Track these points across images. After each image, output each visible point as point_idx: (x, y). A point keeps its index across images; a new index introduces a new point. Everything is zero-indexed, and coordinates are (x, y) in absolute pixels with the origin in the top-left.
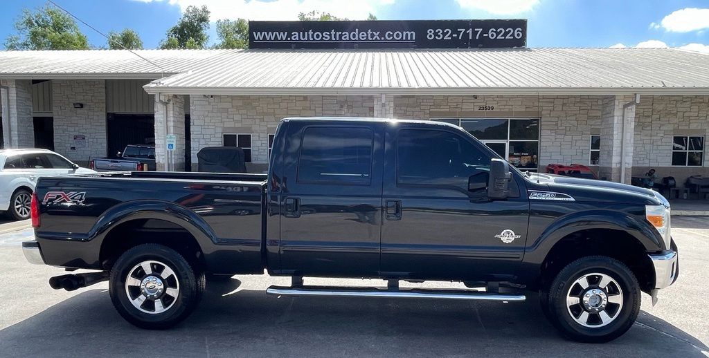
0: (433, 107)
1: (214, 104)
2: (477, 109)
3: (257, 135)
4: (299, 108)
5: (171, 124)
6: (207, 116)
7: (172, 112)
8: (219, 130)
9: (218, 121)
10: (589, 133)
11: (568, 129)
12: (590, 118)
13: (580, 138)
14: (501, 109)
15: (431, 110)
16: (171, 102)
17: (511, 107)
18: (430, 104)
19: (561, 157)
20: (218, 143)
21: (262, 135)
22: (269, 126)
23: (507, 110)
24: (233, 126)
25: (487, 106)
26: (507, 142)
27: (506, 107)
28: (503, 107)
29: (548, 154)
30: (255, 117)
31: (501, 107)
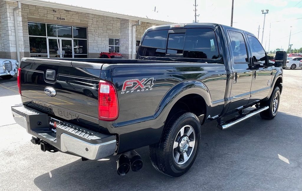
0: (29, 14)
2: (56, 19)
10: (108, 37)
11: (99, 34)
12: (108, 29)
13: (104, 39)
14: (68, 20)
15: (28, 16)
17: (73, 20)
18: (27, 12)
19: (97, 49)
23: (71, 21)
25: (61, 17)
26: (72, 39)
27: (71, 19)
28: (69, 19)
29: (92, 47)
31: (68, 19)
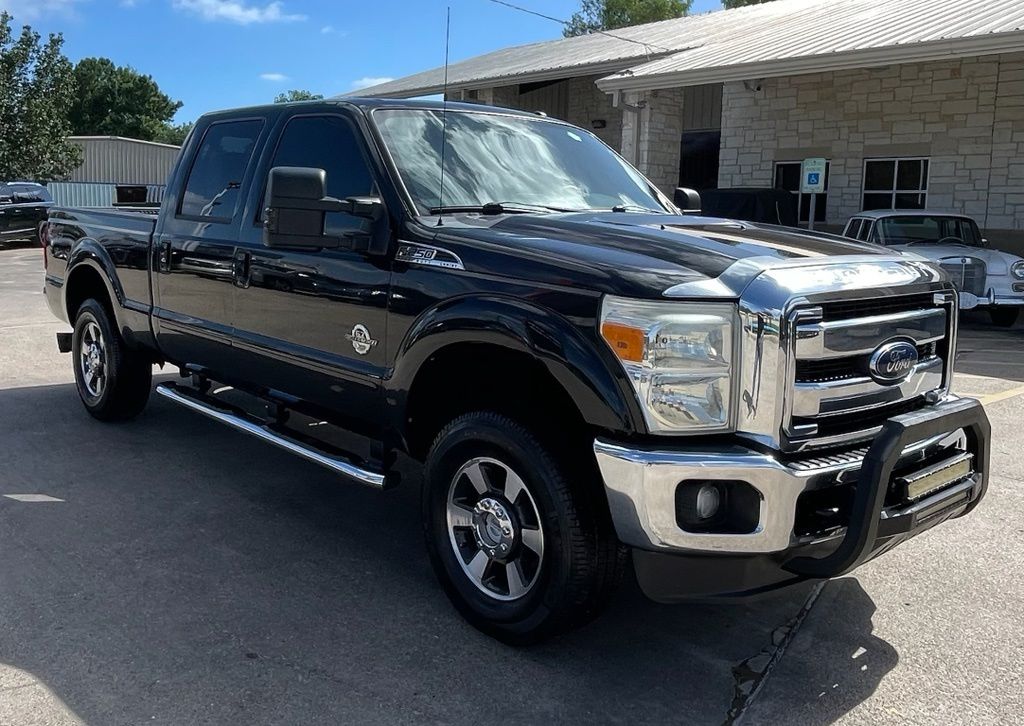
1: (763, 102)
3: (842, 161)
4: (937, 98)
5: (644, 146)
6: (750, 129)
7: (647, 124)
8: (769, 156)
9: (767, 137)
16: (648, 106)
20: (762, 182)
21: (851, 162)
22: (867, 143)
24: (795, 146)
30: (840, 124)
